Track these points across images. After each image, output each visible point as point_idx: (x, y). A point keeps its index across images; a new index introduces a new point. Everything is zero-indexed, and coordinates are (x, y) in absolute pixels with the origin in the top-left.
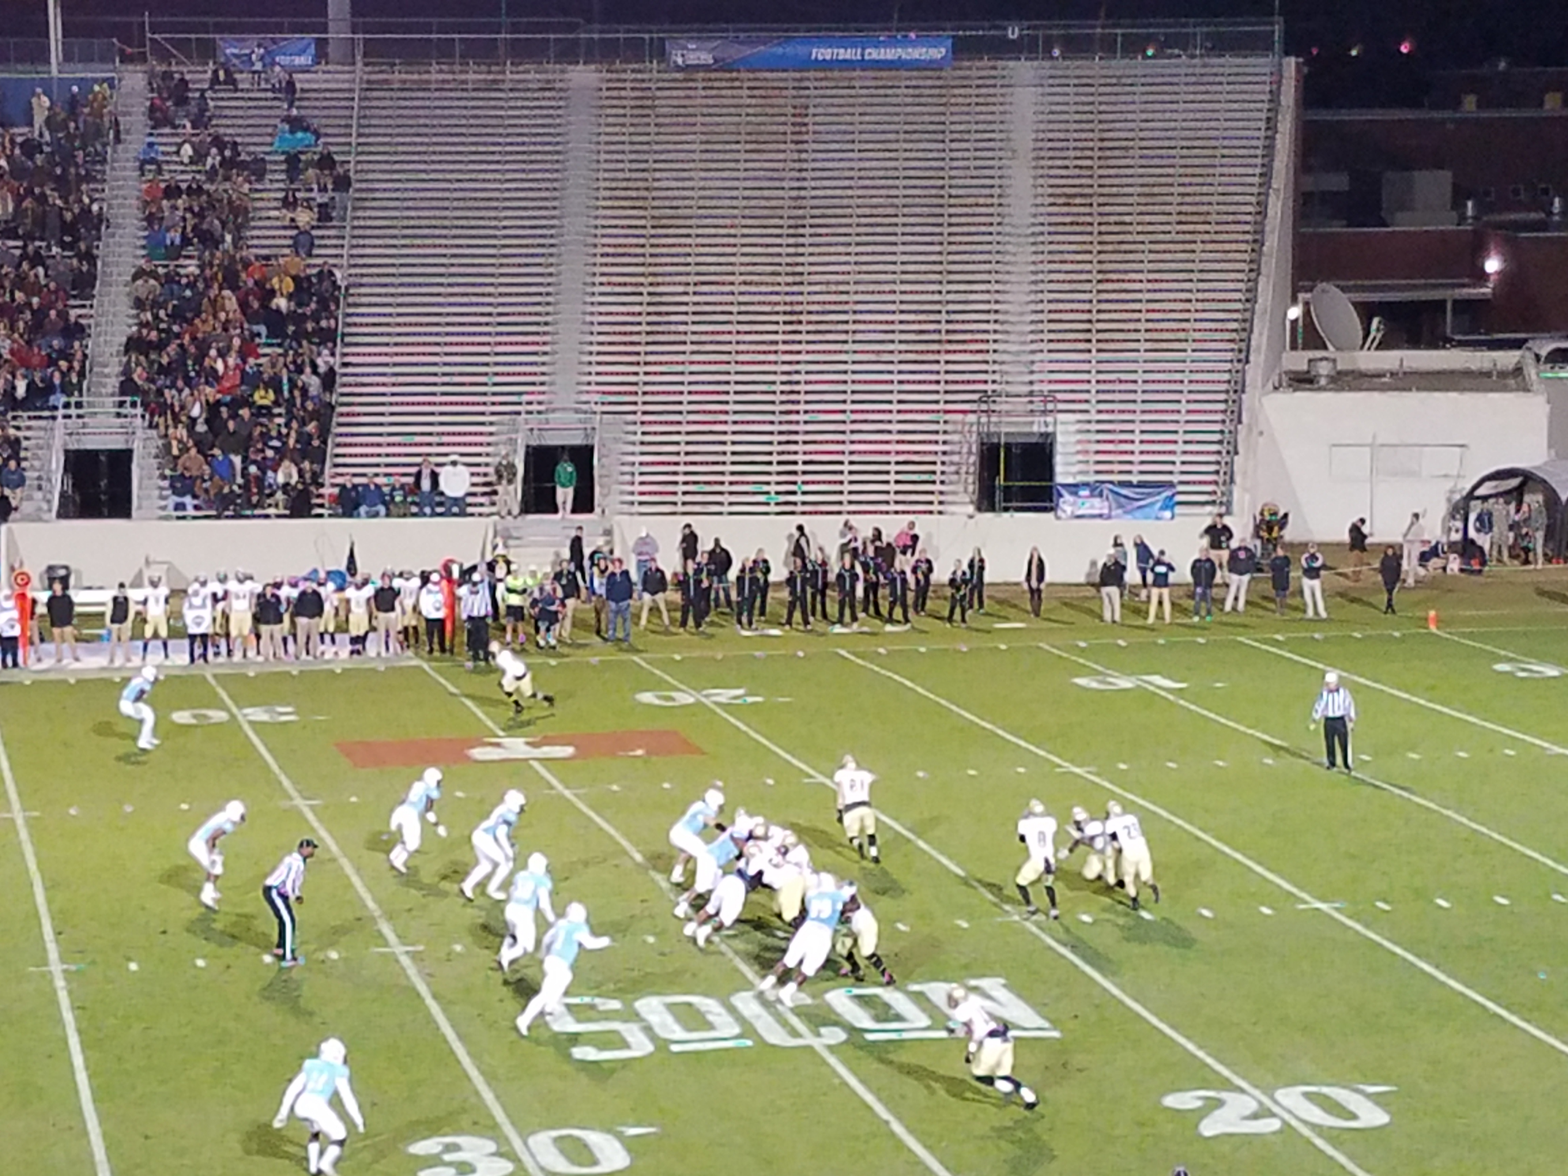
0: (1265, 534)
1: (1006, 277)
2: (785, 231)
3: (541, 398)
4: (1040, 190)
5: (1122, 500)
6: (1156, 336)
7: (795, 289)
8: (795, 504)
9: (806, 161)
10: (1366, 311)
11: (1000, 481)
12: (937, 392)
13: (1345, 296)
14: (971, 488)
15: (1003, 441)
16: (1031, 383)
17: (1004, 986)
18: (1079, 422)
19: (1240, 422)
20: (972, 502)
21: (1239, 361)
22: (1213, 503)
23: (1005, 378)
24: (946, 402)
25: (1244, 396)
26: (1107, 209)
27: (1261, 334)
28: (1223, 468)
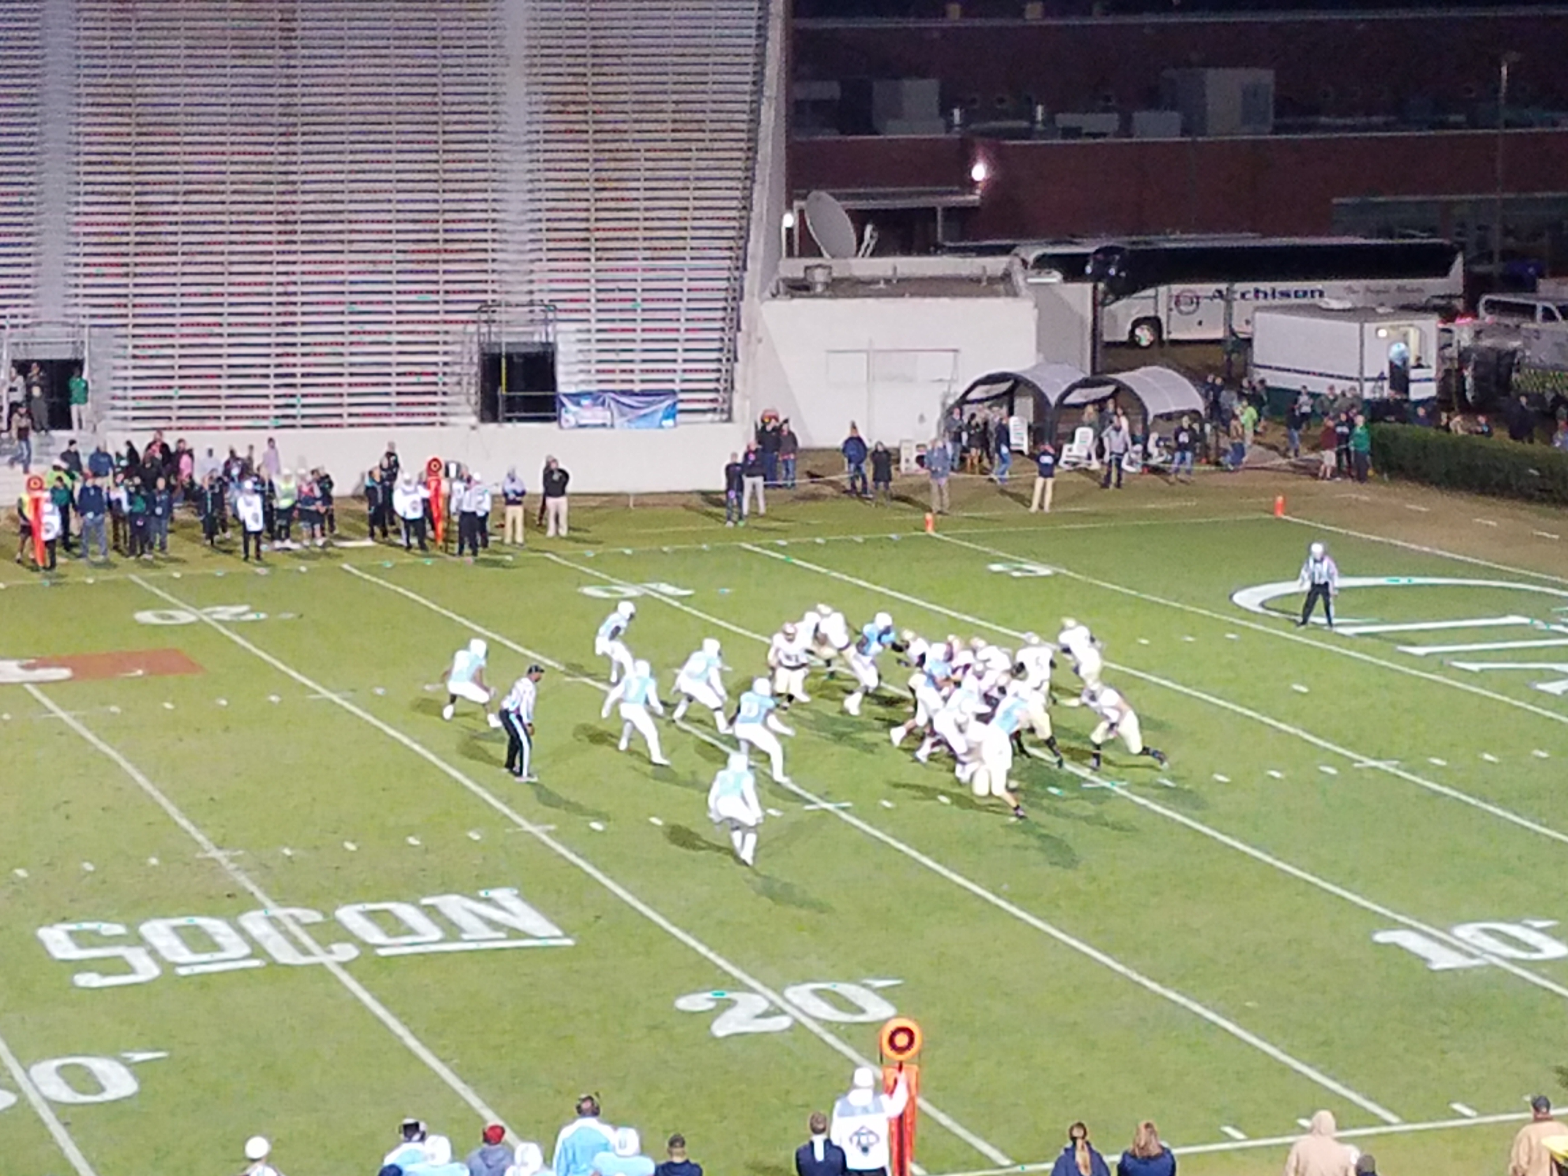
1: (502, 186)
3: (26, 311)
4: (535, 98)
5: (627, 409)
6: (654, 244)
7: (287, 198)
8: (294, 417)
9: (294, 67)
10: (860, 219)
11: (502, 391)
12: (437, 302)
13: (838, 204)
14: (473, 399)
15: (504, 350)
16: (531, 292)
17: (515, 896)
18: (579, 331)
19: (739, 328)
20: (475, 413)
21: (737, 268)
22: (714, 410)
23: (504, 288)
24: (447, 312)
25: (742, 304)
26: (602, 117)
27: (757, 241)
28: (724, 375)
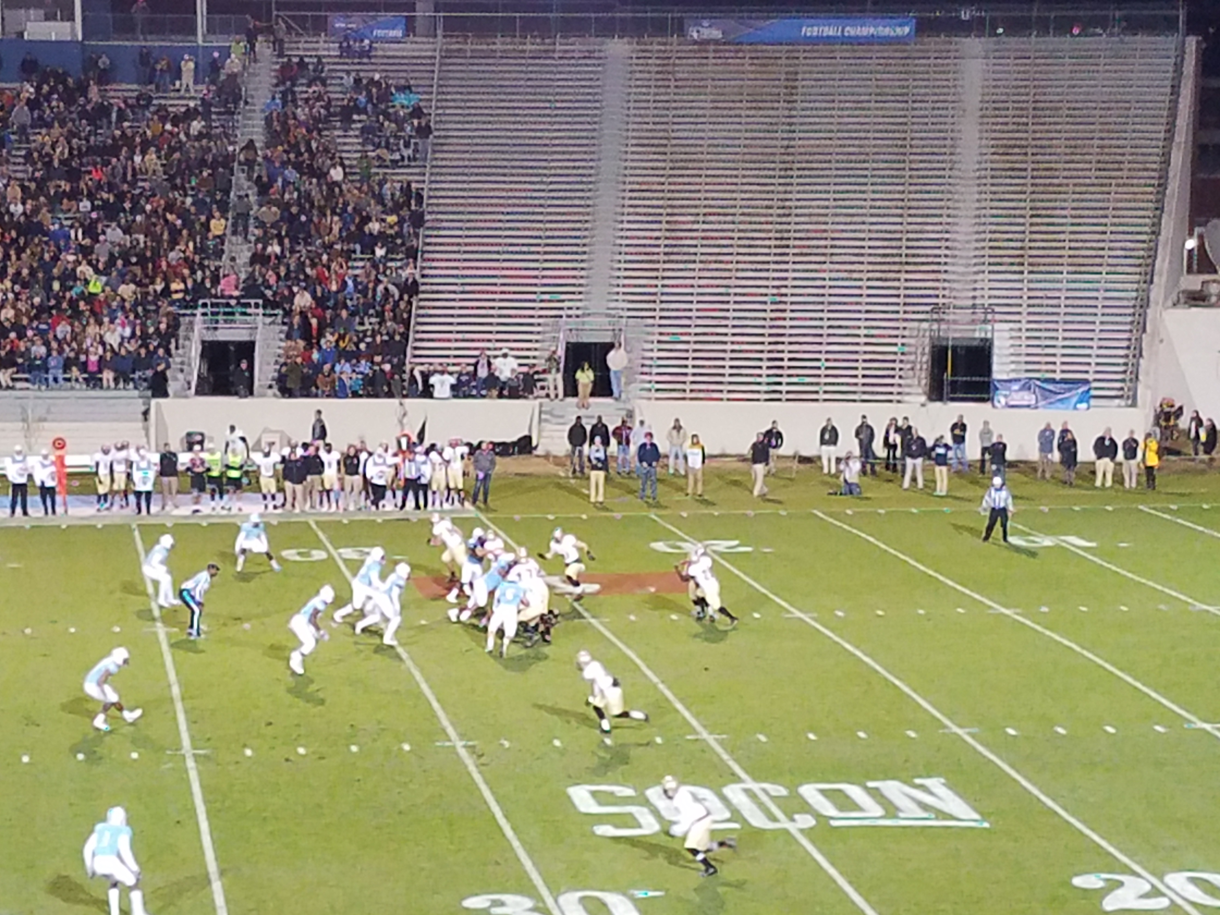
0: (1163, 424)
1: (955, 212)
2: (777, 173)
3: (579, 304)
4: (985, 142)
5: (1047, 393)
6: (1075, 260)
7: (784, 219)
8: (781, 392)
9: (795, 116)
11: (948, 376)
12: (898, 304)
14: (924, 382)
15: (950, 343)
16: (974, 298)
17: (944, 784)
18: (1012, 330)
19: (1144, 330)
20: (925, 393)
21: (1145, 282)
22: (1121, 397)
23: (954, 294)
24: (906, 312)
25: (1148, 311)
26: (1039, 157)
27: (1163, 260)
28: (1130, 368)
